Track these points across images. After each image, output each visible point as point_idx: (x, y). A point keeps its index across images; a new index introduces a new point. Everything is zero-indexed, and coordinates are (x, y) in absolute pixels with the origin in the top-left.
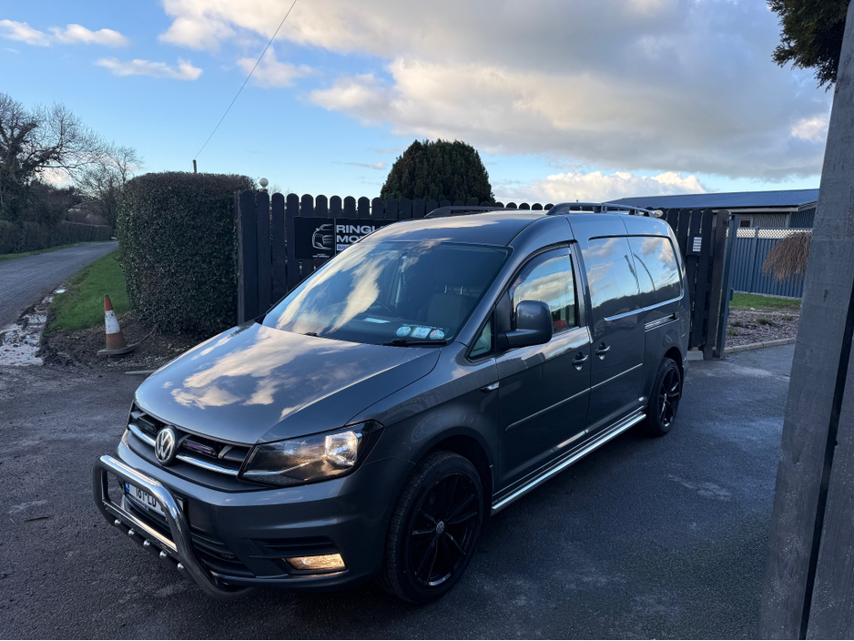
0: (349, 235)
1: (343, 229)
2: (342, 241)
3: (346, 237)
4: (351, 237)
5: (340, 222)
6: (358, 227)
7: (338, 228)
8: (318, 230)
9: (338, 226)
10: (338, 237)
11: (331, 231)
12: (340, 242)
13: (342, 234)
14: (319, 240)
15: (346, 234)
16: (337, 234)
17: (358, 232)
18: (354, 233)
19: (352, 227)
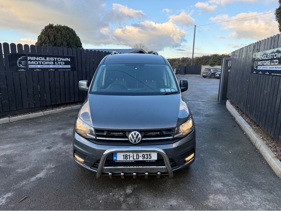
0: (34, 61)
1: (31, 59)
2: (31, 63)
3: (33, 62)
4: (35, 62)
5: (29, 55)
6: (37, 58)
7: (29, 58)
8: (19, 59)
9: (28, 57)
10: (29, 62)
11: (26, 59)
12: (30, 64)
13: (30, 60)
14: (20, 63)
15: (32, 61)
16: (29, 61)
17: (37, 60)
18: (36, 60)
19: (35, 58)
